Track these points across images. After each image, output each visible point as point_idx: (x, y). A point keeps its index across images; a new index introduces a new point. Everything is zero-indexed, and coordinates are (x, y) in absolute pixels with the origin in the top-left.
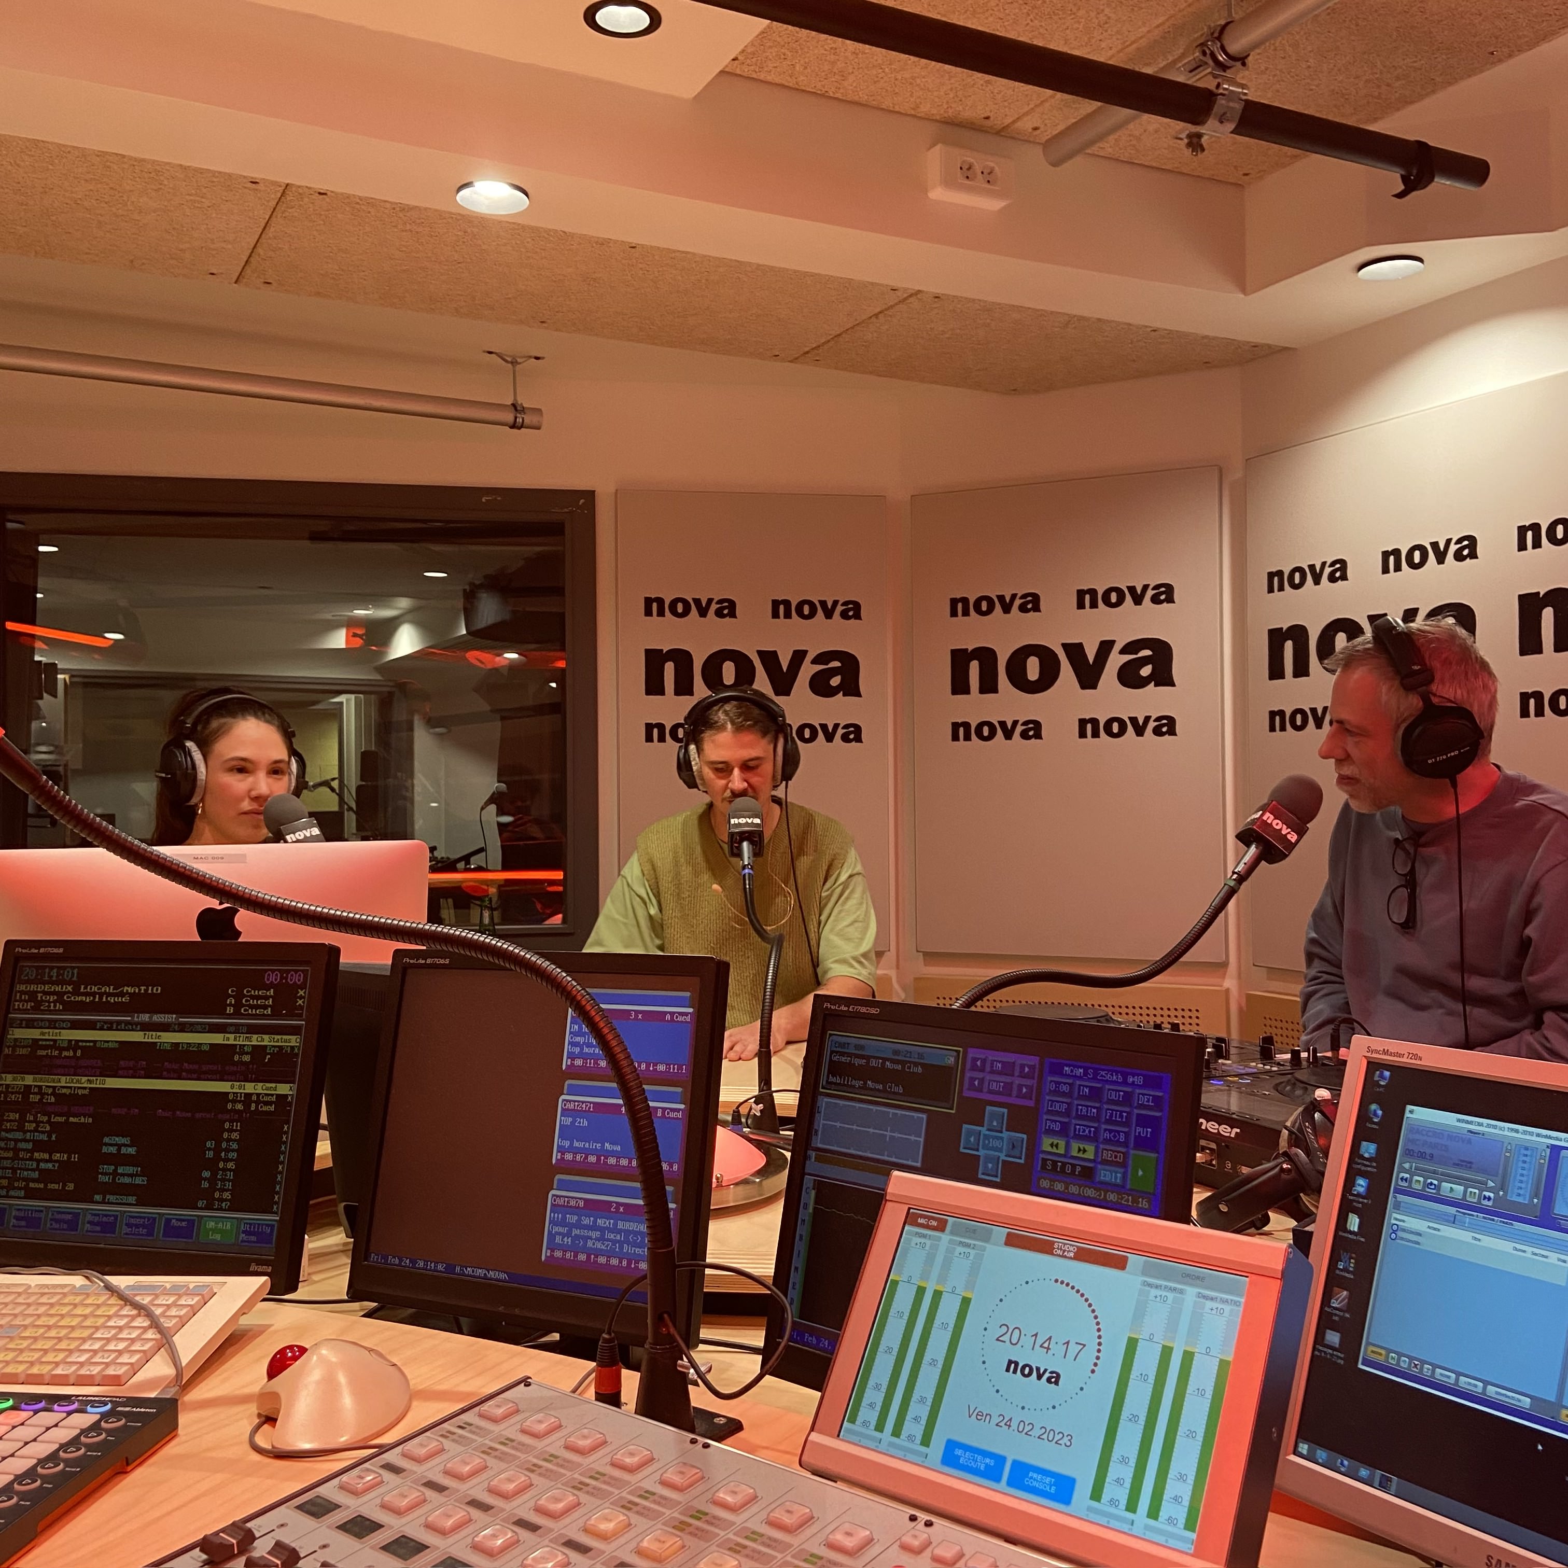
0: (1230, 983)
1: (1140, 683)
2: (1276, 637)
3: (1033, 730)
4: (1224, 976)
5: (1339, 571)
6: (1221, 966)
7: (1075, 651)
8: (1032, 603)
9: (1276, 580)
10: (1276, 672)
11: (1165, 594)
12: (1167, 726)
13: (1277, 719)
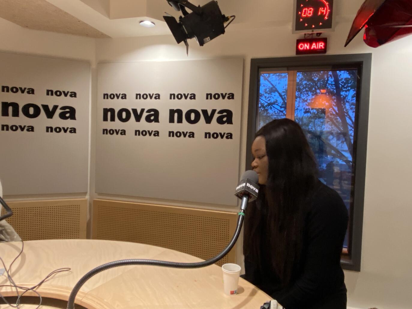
0: (87, 197)
1: (66, 118)
2: (106, 111)
3: (31, 129)
4: (86, 196)
5: (124, 97)
6: (85, 193)
7: (46, 107)
8: (31, 91)
9: (106, 96)
10: (105, 119)
11: (74, 95)
12: (73, 130)
13: (105, 131)
